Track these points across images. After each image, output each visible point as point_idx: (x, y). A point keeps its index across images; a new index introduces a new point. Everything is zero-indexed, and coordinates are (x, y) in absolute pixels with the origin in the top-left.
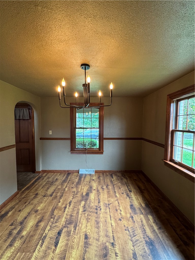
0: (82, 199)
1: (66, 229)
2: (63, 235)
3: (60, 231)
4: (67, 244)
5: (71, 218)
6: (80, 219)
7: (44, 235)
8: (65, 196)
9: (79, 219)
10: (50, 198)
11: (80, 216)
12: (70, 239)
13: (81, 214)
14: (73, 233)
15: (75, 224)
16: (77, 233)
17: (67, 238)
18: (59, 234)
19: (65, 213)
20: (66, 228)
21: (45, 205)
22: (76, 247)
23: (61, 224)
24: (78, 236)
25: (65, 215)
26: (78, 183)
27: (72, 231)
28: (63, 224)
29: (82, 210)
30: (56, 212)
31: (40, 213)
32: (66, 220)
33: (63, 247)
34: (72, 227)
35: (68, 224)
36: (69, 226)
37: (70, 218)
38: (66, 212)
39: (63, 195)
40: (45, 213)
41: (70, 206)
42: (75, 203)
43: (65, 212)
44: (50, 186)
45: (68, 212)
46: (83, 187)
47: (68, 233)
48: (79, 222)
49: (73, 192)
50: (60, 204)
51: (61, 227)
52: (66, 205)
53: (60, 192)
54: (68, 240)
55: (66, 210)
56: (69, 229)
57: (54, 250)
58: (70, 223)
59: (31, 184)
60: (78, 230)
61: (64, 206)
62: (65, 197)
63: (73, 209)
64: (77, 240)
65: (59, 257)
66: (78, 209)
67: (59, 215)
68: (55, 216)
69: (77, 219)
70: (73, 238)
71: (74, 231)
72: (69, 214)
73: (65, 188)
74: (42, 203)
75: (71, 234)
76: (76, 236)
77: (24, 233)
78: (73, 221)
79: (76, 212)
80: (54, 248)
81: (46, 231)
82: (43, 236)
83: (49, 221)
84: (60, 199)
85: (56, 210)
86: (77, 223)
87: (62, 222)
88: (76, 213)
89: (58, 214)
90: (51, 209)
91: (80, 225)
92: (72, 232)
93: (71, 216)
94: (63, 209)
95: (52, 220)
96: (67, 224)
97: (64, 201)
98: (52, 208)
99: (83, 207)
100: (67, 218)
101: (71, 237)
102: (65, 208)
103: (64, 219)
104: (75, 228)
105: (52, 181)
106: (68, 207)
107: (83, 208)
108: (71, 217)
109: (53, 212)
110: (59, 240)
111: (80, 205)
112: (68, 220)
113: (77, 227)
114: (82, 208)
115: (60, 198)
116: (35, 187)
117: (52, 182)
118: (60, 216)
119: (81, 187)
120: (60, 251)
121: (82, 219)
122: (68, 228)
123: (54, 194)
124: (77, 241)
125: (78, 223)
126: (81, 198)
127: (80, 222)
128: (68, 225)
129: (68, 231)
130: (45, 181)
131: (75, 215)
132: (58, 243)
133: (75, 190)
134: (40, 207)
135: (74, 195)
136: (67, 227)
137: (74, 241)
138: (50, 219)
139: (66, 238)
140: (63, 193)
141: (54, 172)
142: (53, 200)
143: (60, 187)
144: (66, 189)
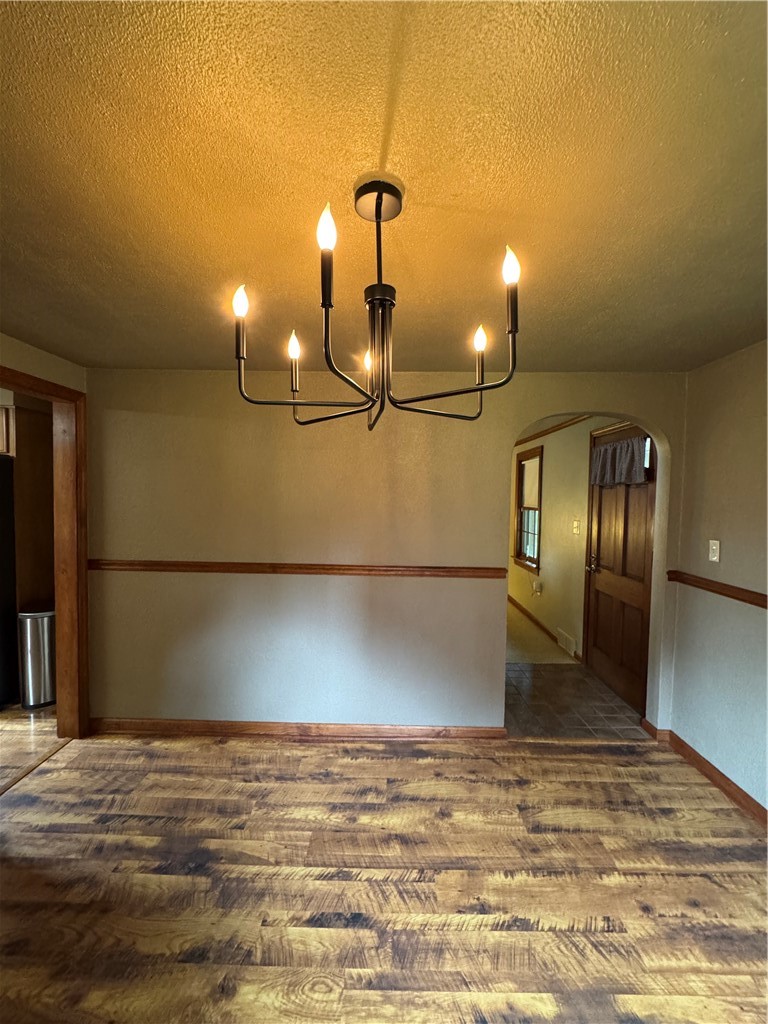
0: (579, 992)
1: (370, 940)
2: (346, 935)
3: (366, 919)
4: (308, 960)
5: (427, 953)
6: (426, 1004)
7: (355, 871)
8: (555, 885)
9: (425, 993)
10: (520, 831)
11: (444, 997)
12: (328, 971)
13: (456, 1007)
14: (352, 978)
15: (396, 981)
16: (349, 1000)
17: (334, 953)
18: (353, 918)
19: (451, 916)
20: (376, 940)
21: (479, 826)
22: (294, 1002)
23: (395, 915)
24: (335, 1006)
25: (438, 919)
26: (724, 937)
27: (361, 971)
28: (394, 923)
29: (484, 1007)
30: (453, 877)
31: (438, 826)
32: (414, 932)
33: (301, 947)
34: (379, 969)
35: (395, 947)
36: (385, 951)
37: (429, 944)
38: (456, 918)
39: (563, 873)
40: (441, 842)
41: (496, 927)
42: (529, 950)
43: (460, 912)
44: (592, 804)
45: (459, 928)
46: (696, 982)
47: (353, 957)
48: (406, 998)
49: (607, 919)
50: (498, 879)
51: (382, 918)
52: (498, 909)
53: (570, 855)
54: (325, 960)
55: (468, 917)
56: (373, 952)
57: (298, 919)
58: (401, 955)
59: (567, 746)
60: (366, 1002)
61: (492, 899)
62: (548, 889)
63: (485, 951)
64: (317, 1001)
65: (273, 942)
66: (485, 982)
67: (438, 893)
68: (430, 881)
69: (423, 984)
70: (331, 984)
71: (360, 978)
72: (451, 937)
73: (616, 869)
74: (486, 812)
75: (347, 970)
76: (337, 995)
77: (364, 819)
78: (412, 963)
79: (465, 968)
80: (304, 919)
81: (365, 874)
82: (351, 870)
83: (407, 868)
84: (527, 871)
85: (462, 875)
86: (400, 989)
87: (405, 915)
88: (458, 973)
89: (440, 889)
90: (461, 854)
91: (389, 1010)
92: (355, 971)
93: (439, 951)
94: (475, 902)
95: (415, 874)
96: (393, 942)
97: (523, 891)
98: (468, 854)
99: (511, 1008)
100: (424, 935)
101: (337, 971)
102: (483, 909)
103: (417, 918)
104: (375, 982)
105: (633, 798)
106: (491, 922)
107: (506, 1012)
108: (434, 950)
109: (450, 866)
110: (328, 927)
111: (523, 987)
112: (413, 940)
113: (379, 992)
114: (503, 1008)
115: (535, 870)
116: (562, 760)
117: (626, 803)
118: (435, 898)
119: (697, 971)
120: (289, 942)
121: (423, 1014)
122: (377, 948)
123: (551, 837)
124: (313, 1003)
125: (399, 992)
126: (582, 980)
127: (410, 1003)
128: (389, 945)
129: (362, 952)
130: (619, 775)
131: (448, 968)
132: (322, 926)
133: (637, 926)
134: (463, 817)
135: (587, 932)
136: (382, 943)
137: (316, 988)
138: (415, 868)
139: (335, 950)
140: (577, 871)
141: (715, 784)
142: (513, 843)
143: (609, 843)
144: (613, 880)
